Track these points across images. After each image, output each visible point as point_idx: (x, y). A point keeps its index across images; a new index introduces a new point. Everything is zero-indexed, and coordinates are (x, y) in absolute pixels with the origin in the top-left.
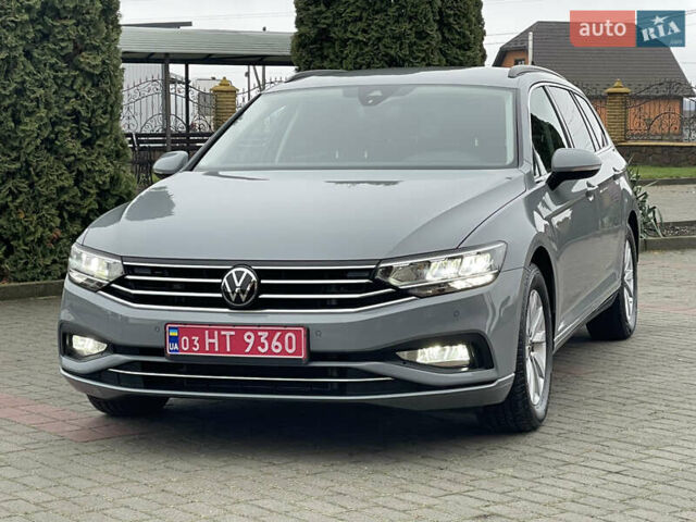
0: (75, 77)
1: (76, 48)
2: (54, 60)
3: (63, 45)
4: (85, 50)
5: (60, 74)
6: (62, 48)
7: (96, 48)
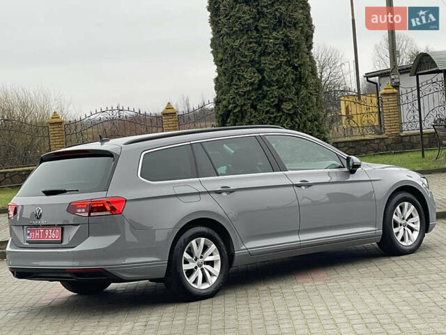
0: (281, 116)
1: (279, 100)
2: (268, 109)
3: (272, 100)
4: (286, 101)
5: (272, 116)
6: (273, 102)
7: (291, 100)
